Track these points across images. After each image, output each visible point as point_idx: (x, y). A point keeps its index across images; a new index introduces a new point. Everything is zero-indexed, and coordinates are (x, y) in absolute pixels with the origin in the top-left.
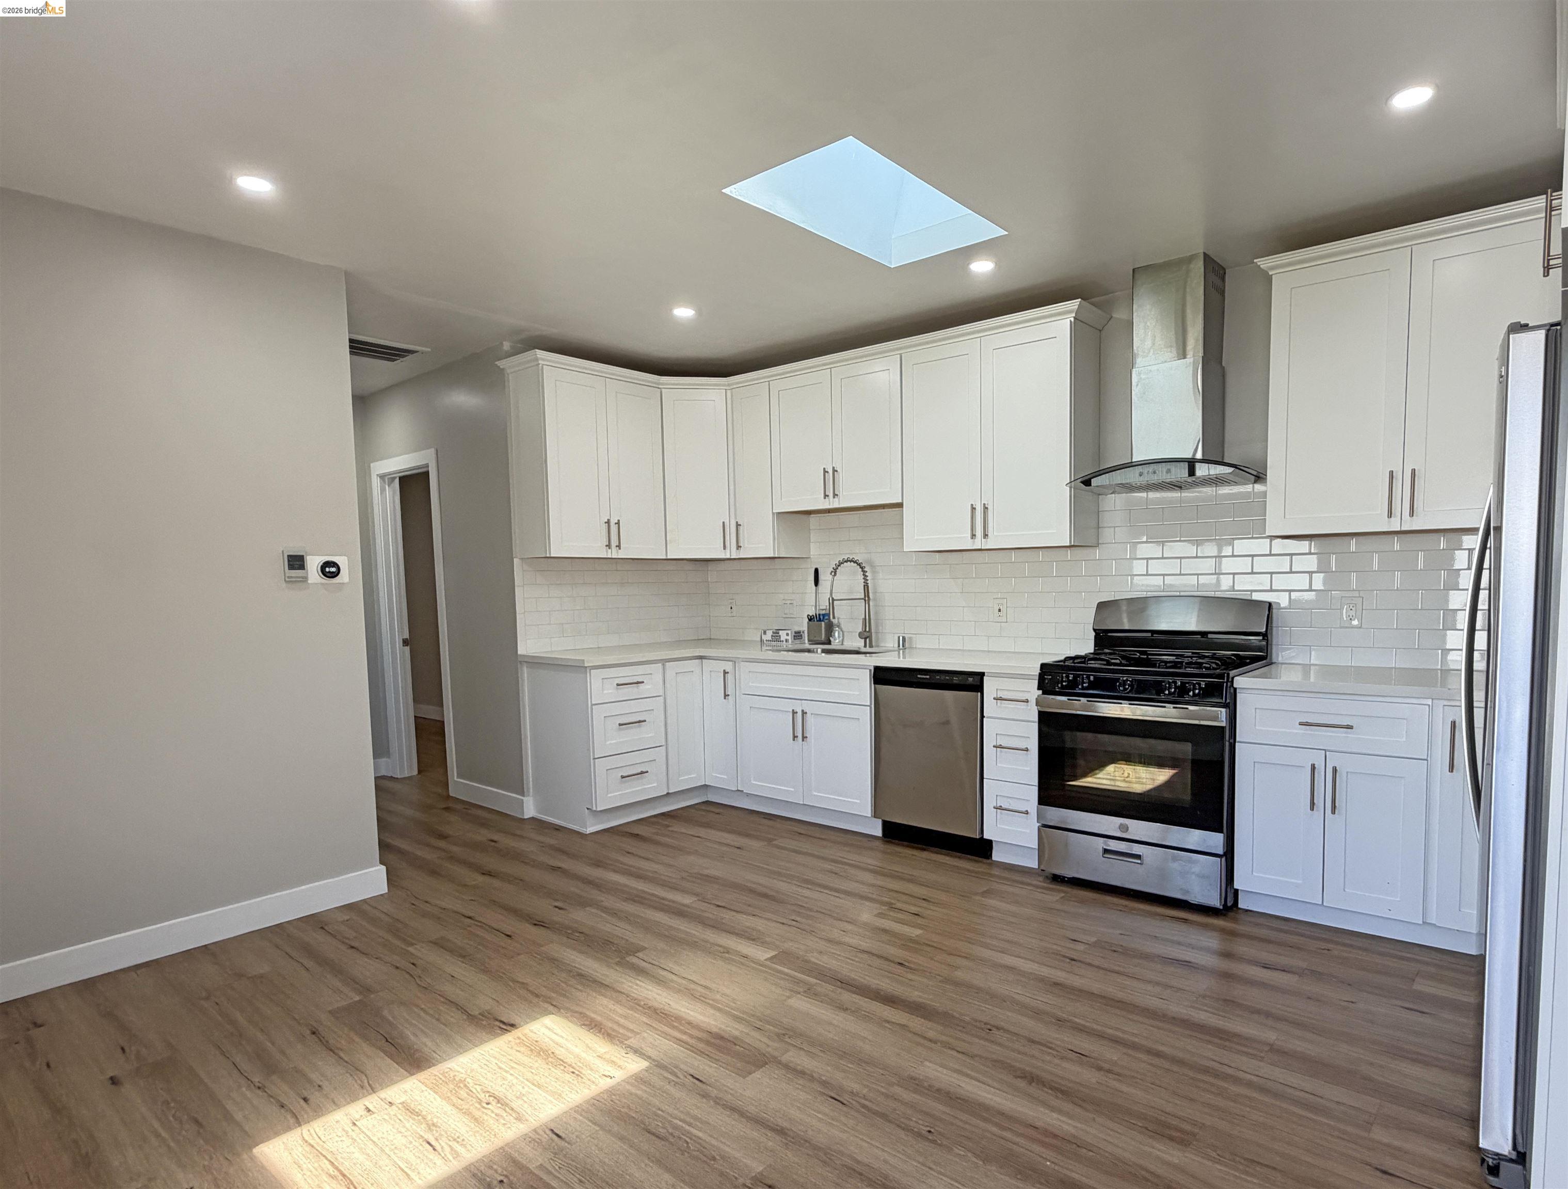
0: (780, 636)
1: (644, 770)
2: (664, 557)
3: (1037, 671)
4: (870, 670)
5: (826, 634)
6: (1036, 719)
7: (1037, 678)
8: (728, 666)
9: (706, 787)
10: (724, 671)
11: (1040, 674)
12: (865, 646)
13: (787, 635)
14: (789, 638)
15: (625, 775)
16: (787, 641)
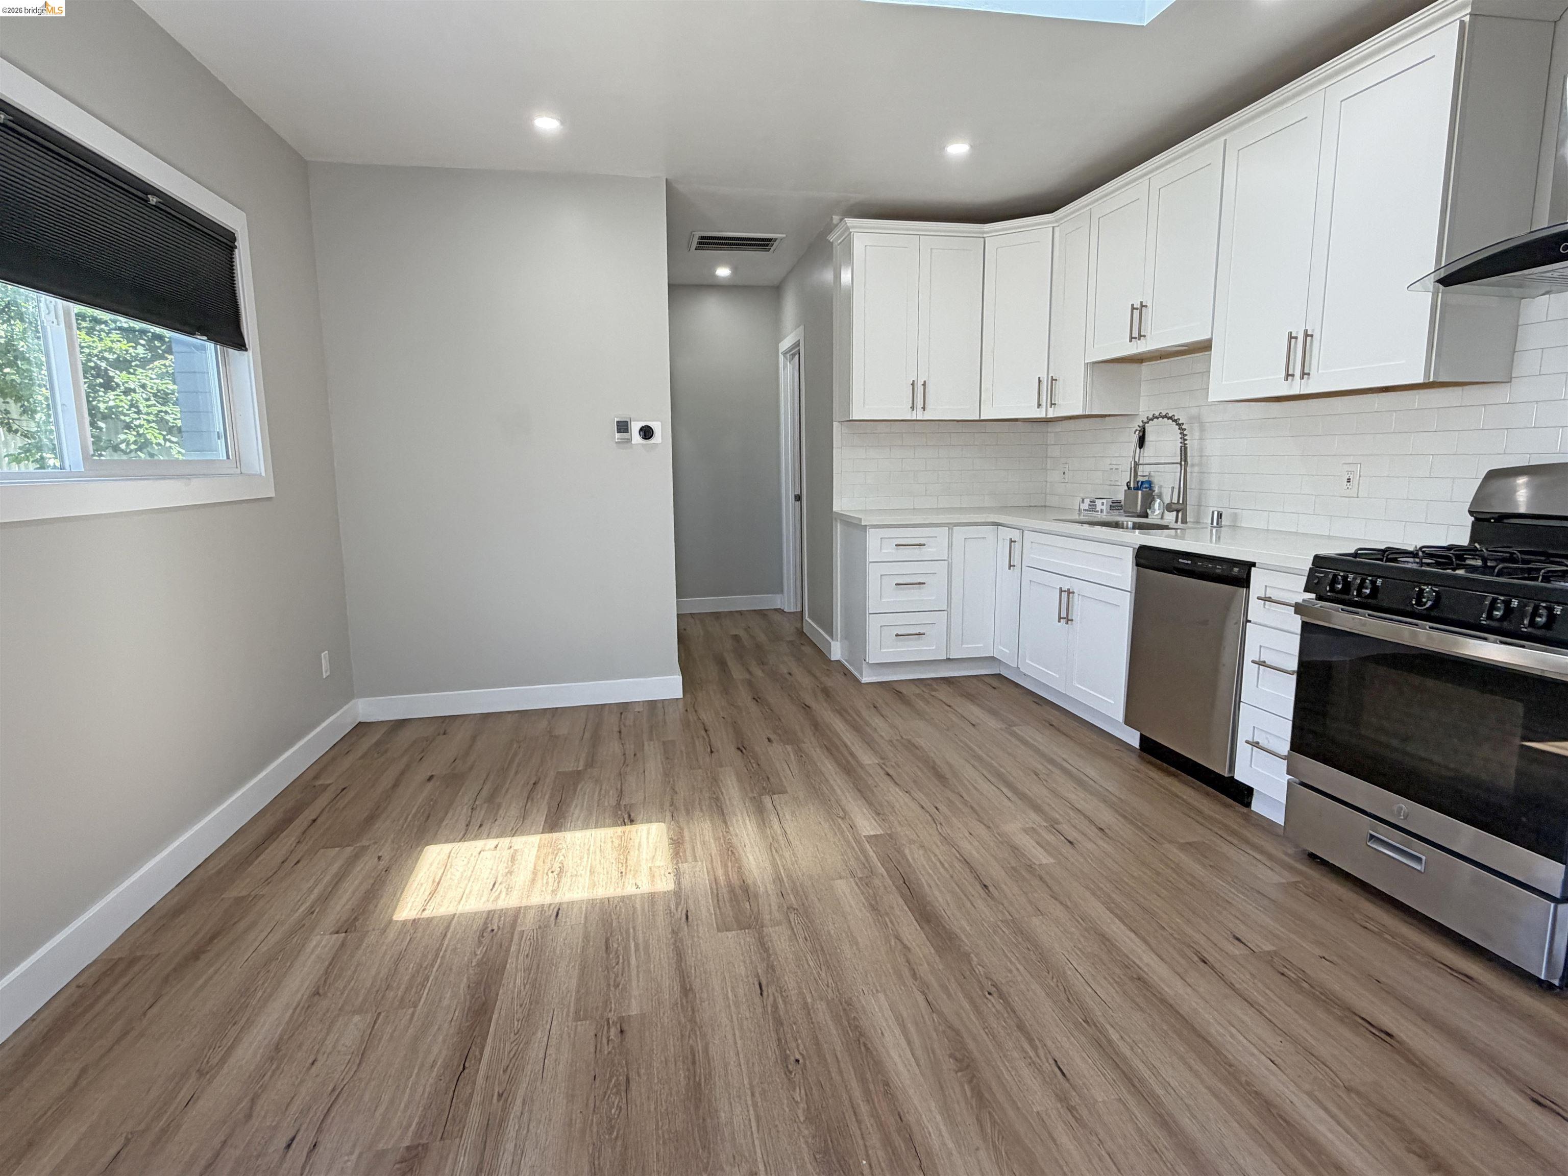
0: (1096, 505)
1: (922, 632)
2: (978, 418)
3: (1308, 565)
4: (1134, 549)
5: (1142, 506)
6: (1299, 631)
7: (1307, 573)
8: (1015, 534)
9: (993, 659)
10: (1011, 539)
11: (1310, 569)
12: (1177, 521)
13: (1103, 504)
14: (1104, 508)
15: (899, 633)
16: (1102, 511)
